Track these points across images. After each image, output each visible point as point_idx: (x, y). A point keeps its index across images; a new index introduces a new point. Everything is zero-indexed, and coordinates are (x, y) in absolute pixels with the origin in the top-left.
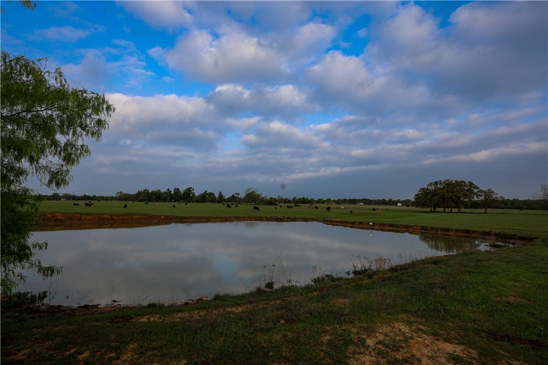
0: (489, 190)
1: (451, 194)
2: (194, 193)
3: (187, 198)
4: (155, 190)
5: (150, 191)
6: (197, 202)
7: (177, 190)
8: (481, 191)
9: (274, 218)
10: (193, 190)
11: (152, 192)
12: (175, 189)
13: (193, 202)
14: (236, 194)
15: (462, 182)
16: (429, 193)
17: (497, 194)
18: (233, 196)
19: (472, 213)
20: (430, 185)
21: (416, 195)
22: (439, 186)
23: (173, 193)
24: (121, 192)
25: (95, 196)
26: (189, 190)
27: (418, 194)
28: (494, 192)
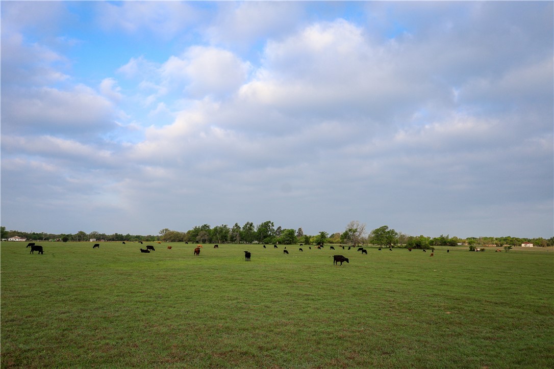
4: (220, 225)
5: (212, 228)
7: (250, 226)
11: (216, 229)
12: (246, 225)
23: (242, 230)
24: (166, 230)
25: (128, 235)
26: (266, 225)
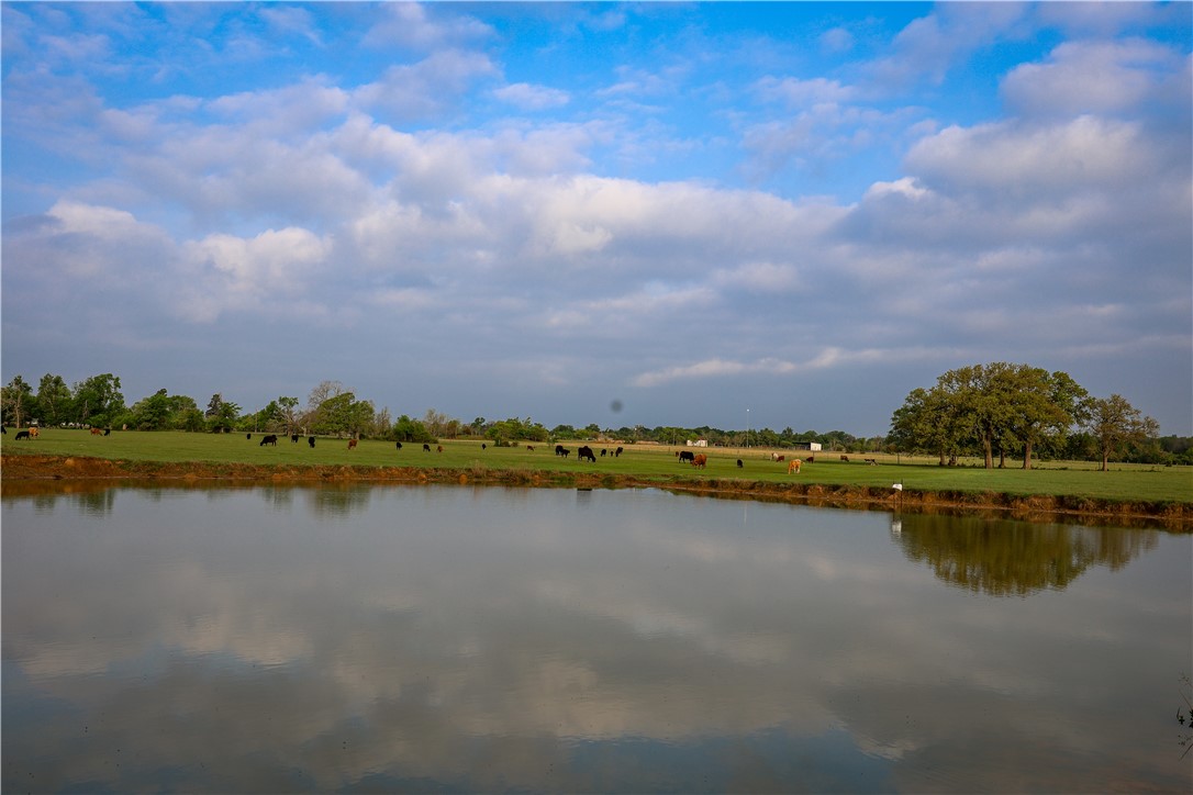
0: (1115, 399)
1: (1010, 408)
2: (120, 396)
3: (94, 412)
6: (130, 427)
7: (53, 385)
8: (1090, 403)
9: (498, 474)
10: (117, 385)
12: (45, 381)
13: (118, 428)
14: (283, 400)
15: (1039, 372)
16: (943, 407)
17: (1138, 412)
18: (273, 407)
19: (1065, 469)
20: (948, 379)
21: (898, 413)
22: (972, 384)
26: (100, 385)
27: (906, 410)
28: (1128, 407)
